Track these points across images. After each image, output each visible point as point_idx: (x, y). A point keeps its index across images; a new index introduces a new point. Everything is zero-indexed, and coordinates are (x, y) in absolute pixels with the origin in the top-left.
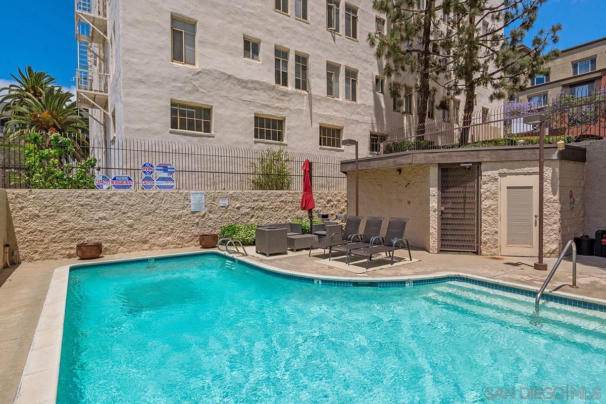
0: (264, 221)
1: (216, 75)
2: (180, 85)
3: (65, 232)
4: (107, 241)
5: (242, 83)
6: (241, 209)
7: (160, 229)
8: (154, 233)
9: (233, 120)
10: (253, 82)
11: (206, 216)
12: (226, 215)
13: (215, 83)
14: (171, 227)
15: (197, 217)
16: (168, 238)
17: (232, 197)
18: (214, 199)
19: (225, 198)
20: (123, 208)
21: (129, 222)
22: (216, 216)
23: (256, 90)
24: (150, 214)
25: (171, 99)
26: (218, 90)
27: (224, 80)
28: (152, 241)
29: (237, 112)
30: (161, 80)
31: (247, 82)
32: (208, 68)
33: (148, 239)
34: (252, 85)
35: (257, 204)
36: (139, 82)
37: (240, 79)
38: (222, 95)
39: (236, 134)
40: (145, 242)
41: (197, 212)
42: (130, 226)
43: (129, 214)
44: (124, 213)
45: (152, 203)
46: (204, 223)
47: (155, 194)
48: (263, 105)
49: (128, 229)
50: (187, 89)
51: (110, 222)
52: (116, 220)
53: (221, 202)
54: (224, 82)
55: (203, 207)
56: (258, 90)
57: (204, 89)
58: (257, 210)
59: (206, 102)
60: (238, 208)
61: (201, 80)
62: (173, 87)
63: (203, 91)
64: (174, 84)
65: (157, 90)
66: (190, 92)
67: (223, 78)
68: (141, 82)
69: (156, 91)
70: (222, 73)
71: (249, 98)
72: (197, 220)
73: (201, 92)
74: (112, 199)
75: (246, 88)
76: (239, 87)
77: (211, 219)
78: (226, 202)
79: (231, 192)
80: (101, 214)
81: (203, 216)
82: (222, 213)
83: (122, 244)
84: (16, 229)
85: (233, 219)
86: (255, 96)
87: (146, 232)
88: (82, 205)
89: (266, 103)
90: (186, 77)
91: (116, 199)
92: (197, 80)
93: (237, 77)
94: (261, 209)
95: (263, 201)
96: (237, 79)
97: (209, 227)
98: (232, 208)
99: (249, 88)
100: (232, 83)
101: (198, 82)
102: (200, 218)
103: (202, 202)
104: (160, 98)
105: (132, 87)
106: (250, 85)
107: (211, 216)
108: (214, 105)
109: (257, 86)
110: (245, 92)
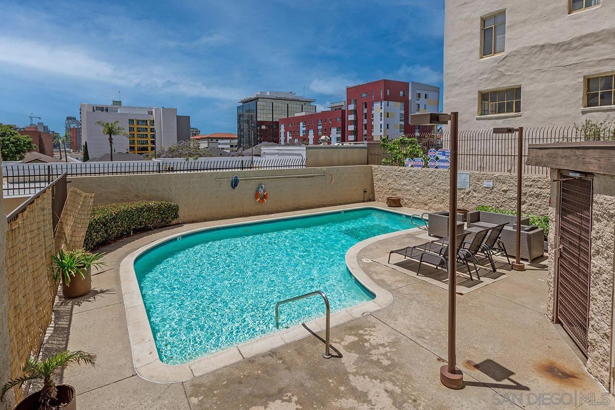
0: (541, 211)
1: (526, 51)
2: (486, 76)
3: (390, 189)
4: (407, 199)
5: (560, 47)
6: (508, 193)
7: (435, 198)
8: (431, 200)
9: (547, 93)
10: (580, 39)
11: (471, 194)
12: (491, 196)
13: (523, 60)
14: (442, 197)
15: (463, 193)
16: (441, 206)
17: (497, 179)
18: (479, 180)
19: (490, 179)
20: (415, 180)
21: (418, 189)
22: (480, 195)
23: (587, 46)
24: (429, 185)
25: (478, 91)
26: (528, 66)
27: (535, 53)
28: (430, 205)
29: (554, 83)
30: (470, 79)
31: (570, 43)
32: (515, 49)
33: (427, 203)
34: (580, 43)
35: (530, 190)
36: (454, 85)
37: (558, 44)
38: (533, 69)
39: (552, 108)
40: (426, 204)
41: (463, 189)
42: (418, 192)
43: (418, 184)
44: (415, 183)
45: (431, 178)
46: (468, 199)
47: (432, 172)
48: (599, 61)
49: (417, 193)
50: (493, 77)
51: (408, 188)
52: (411, 187)
53: (485, 182)
54: (536, 56)
55: (468, 186)
56: (592, 45)
57: (511, 72)
58: (531, 196)
59: (513, 83)
60: (505, 191)
61: (508, 64)
62: (481, 80)
63: (509, 73)
64: (481, 78)
65: (467, 87)
66: (496, 79)
67: (534, 52)
68: (456, 85)
69: (466, 89)
70: (533, 47)
71: (574, 60)
72: (462, 196)
73: (507, 75)
74: (409, 173)
75: (569, 50)
76: (558, 53)
77: (475, 197)
78: (491, 184)
79: (497, 174)
80: (404, 182)
81: (468, 193)
82: (487, 193)
83: (414, 202)
84: (375, 185)
85: (498, 201)
86: (585, 54)
87: (427, 198)
88: (396, 176)
89: (607, 57)
90: (492, 67)
91: (411, 173)
92: (504, 65)
93: (553, 43)
94: (537, 197)
95: (541, 188)
96: (553, 45)
97: (473, 203)
98: (497, 191)
99: (575, 48)
100: (547, 52)
101: (505, 67)
102: (465, 194)
103: (467, 181)
104: (469, 93)
105: (450, 91)
106: (574, 45)
107: (475, 194)
108: (522, 83)
109: (587, 40)
110: (568, 56)
